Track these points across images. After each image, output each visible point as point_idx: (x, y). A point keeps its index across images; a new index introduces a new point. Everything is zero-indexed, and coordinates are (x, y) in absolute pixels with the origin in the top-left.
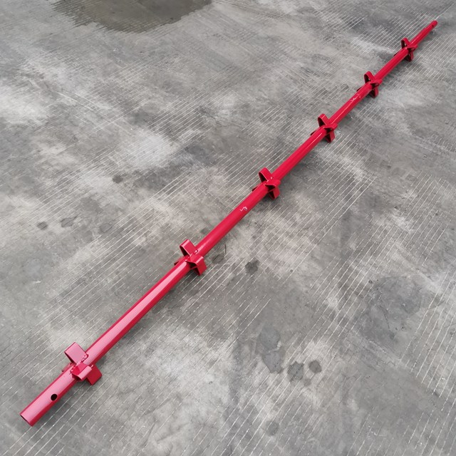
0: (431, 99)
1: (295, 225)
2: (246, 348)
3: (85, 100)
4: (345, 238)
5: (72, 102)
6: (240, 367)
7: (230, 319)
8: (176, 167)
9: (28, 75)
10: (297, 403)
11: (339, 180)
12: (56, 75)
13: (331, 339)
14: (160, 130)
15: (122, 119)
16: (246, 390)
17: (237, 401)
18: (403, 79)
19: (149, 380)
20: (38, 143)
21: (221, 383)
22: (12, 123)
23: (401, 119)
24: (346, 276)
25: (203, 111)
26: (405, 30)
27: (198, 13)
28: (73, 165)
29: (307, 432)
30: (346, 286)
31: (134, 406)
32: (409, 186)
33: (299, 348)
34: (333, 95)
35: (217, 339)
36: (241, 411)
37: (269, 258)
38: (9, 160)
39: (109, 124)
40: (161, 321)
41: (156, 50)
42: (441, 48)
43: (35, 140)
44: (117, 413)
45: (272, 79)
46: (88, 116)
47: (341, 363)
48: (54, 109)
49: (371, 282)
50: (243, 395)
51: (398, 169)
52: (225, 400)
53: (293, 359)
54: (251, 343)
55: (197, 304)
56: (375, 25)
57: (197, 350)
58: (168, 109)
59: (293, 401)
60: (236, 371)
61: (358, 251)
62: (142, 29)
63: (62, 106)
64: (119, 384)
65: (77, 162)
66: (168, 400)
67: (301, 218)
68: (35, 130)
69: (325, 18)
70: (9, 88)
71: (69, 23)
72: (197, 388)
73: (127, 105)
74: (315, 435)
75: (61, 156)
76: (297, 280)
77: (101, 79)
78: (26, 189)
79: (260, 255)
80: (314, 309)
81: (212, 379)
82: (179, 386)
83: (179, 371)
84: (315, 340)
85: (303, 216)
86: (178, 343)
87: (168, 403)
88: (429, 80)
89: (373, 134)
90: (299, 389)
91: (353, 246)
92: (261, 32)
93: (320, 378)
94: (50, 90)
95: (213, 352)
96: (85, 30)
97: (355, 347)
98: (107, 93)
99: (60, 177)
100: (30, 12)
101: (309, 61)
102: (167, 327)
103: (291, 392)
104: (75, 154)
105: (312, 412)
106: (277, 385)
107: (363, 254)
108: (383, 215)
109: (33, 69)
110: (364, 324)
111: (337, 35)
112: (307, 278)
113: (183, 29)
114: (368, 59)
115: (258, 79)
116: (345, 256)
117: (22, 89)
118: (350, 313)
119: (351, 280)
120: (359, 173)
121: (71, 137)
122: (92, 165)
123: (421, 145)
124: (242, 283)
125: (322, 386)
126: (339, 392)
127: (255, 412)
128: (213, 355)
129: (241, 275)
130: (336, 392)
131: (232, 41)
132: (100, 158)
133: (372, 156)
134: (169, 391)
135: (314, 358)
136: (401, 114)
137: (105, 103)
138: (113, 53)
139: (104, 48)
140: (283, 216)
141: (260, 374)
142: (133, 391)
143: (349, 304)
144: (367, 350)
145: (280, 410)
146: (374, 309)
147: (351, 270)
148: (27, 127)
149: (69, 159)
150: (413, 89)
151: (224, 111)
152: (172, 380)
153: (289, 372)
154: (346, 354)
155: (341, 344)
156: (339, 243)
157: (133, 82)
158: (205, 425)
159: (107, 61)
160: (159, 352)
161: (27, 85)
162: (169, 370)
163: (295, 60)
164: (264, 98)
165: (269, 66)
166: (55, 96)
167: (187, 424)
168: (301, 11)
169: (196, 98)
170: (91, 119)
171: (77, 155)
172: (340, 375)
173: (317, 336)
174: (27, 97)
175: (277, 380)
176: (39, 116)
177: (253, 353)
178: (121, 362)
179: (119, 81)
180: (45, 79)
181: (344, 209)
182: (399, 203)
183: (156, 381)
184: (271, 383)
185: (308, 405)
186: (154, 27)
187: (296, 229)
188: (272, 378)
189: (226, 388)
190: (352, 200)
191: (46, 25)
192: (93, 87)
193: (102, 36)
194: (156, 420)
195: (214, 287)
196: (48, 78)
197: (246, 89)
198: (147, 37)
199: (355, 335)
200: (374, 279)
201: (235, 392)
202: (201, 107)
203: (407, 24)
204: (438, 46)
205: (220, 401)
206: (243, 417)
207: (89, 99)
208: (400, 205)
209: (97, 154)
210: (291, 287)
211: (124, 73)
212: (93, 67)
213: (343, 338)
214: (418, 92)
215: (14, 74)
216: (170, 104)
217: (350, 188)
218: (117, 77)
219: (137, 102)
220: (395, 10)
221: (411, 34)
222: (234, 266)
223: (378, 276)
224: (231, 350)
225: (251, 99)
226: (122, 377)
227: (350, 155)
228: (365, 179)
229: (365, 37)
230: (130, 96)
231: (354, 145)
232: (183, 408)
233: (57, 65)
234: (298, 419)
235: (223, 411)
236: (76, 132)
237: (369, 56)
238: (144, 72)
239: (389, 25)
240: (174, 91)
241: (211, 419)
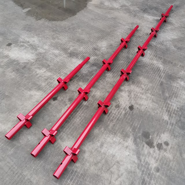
0: (180, 35)
1: (143, 89)
2: (138, 140)
3: (48, 50)
4: (163, 92)
5: (44, 51)
6: (138, 148)
7: (129, 129)
8: (91, 72)
9: (23, 42)
10: (164, 159)
11: (154, 70)
12: (34, 41)
13: (169, 132)
14: (81, 58)
15: (65, 56)
16: (143, 157)
17: (141, 161)
18: (167, 29)
19: (105, 157)
20: (35, 69)
21: (133, 155)
22: (22, 62)
23: (171, 44)
24: (168, 107)
25: (95, 49)
26: (163, 10)
27: (83, 11)
28: (51, 76)
29: (171, 169)
30: (169, 111)
31: (102, 169)
32: (181, 69)
33: (158, 137)
34: (143, 37)
35: (126, 138)
36: (144, 165)
37: (137, 104)
38: (25, 77)
39: (60, 58)
40: (102, 133)
41: (71, 27)
42: (178, 16)
43: (33, 68)
44: (96, 172)
45: (118, 33)
46: (51, 56)
47: (176, 141)
48: (37, 55)
49: (178, 108)
50: (143, 158)
51: (175, 63)
52: (136, 161)
53: (157, 142)
54: (139, 138)
55: (114, 125)
56: (151, 9)
57: (120, 143)
58: (81, 50)
59: (162, 158)
60: (137, 149)
61: (170, 97)
62: (63, 20)
63: (40, 53)
64: (93, 160)
65: (52, 75)
66: (114, 164)
67: (144, 86)
68: (32, 64)
69: (132, 8)
70: (17, 48)
71: (33, 20)
72: (124, 158)
73: (65, 50)
74: (174, 170)
75: (45, 73)
76: (150, 111)
77: (52, 41)
78: (35, 87)
79: (133, 103)
80: (160, 121)
81: (129, 154)
82: (117, 158)
83: (115, 152)
84: (164, 133)
85: (145, 85)
86: (111, 141)
87: (115, 165)
88: (177, 28)
89: (162, 51)
90: (163, 153)
91: (167, 95)
92: (109, 16)
93: (170, 148)
94: (33, 47)
95: (126, 143)
96: (41, 22)
97: (179, 134)
98: (56, 46)
99: (47, 81)
100: (17, 17)
101: (130, 25)
102: (106, 135)
103: (160, 154)
104: (50, 72)
105: (170, 161)
106: (154, 153)
107: (172, 97)
108: (175, 82)
109: (24, 40)
110: (180, 125)
111: (138, 14)
112: (153, 110)
113: (79, 18)
114: (152, 23)
115: (113, 34)
116: (165, 99)
117: (22, 48)
118: (173, 121)
119: (170, 108)
120: (161, 66)
121: (47, 65)
122: (58, 75)
123: (181, 53)
124: (129, 114)
125: (171, 151)
126: (178, 152)
127: (149, 164)
128: (126, 144)
129: (128, 111)
131: (99, 20)
132: (60, 72)
133: (164, 59)
134: (114, 160)
135: (165, 140)
136: (170, 42)
137: (57, 50)
138: (54, 30)
139: (50, 29)
140: (137, 86)
141: (146, 149)
142: (100, 162)
143: (172, 117)
144: (184, 134)
145: (158, 162)
146: (182, 118)
147: (169, 104)
148: (28, 63)
149: (49, 74)
150: (172, 32)
151: (103, 48)
152: (114, 156)
153: (157, 147)
154: (177, 137)
155: (174, 133)
156: (162, 94)
157: (65, 41)
158: (131, 172)
159: (53, 33)
160: (105, 145)
161: (24, 46)
162: (111, 152)
163: (125, 25)
164: (117, 41)
165: (116, 29)
166: (36, 50)
167: (124, 172)
168: (122, 6)
169: (91, 44)
170: (53, 57)
171: (52, 72)
172: (177, 146)
173: (164, 132)
174: (25, 51)
175: (153, 151)
176: (32, 58)
177: (141, 141)
178: (92, 152)
179: (60, 41)
180: (30, 43)
181: (160, 81)
183: (108, 157)
184: (151, 152)
185: (168, 159)
186: (67, 18)
187: (143, 91)
188: (151, 150)
189: (135, 157)
190: (162, 77)
191: (24, 21)
192: (50, 44)
193: (47, 23)
194: (112, 173)
195: (119, 117)
196: (31, 42)
197: (109, 39)
198: (66, 23)
199: (178, 129)
200: (179, 107)
201: (139, 158)
202: (94, 47)
203: (163, 8)
204: (177, 15)
205: (134, 162)
206: (145, 167)
207: (50, 49)
208: (180, 77)
209: (59, 70)
210: (148, 114)
211: (61, 37)
212: (48, 36)
213: (174, 131)
214: (174, 33)
215: (17, 42)
216: (82, 48)
217: (160, 73)
218: (59, 39)
219: (69, 48)
220: (157, 3)
221: (164, 10)
222: (124, 108)
223: (180, 105)
224: (133, 141)
225: (112, 42)
226: (94, 157)
227: (156, 60)
228: (164, 69)
229: (149, 14)
230: (65, 46)
231: (156, 56)
232: (121, 166)
233: (33, 37)
234: (166, 165)
235: (137, 166)
236: (48, 63)
237: (152, 21)
238: (68, 36)
239: (156, 9)
240: (82, 42)
241: (133, 169)
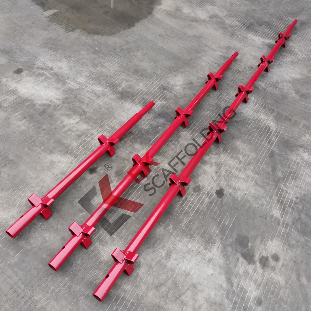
0: (305, 74)
1: (240, 162)
2: (229, 249)
3: (85, 85)
4: (274, 169)
5: (77, 86)
6: (228, 262)
7: (214, 230)
8: (155, 127)
9: (42, 69)
10: (270, 283)
11: (261, 130)
12: (61, 68)
13: (281, 238)
14: (139, 102)
15: (112, 96)
16: (236, 278)
17: (232, 285)
18: (285, 61)
19: (172, 276)
20: (61, 117)
21: (219, 274)
22: (39, 103)
23: (290, 87)
24: (281, 195)
25: (164, 88)
26: (279, 28)
27: (145, 21)
28: (87, 130)
29: (280, 302)
30: (282, 202)
31: (167, 295)
32: (305, 132)
33: (263, 246)
34: (244, 73)
35: (209, 244)
36: (236, 292)
37: (230, 187)
38: (44, 130)
39: (105, 100)
40: (170, 234)
41: (124, 47)
42: (303, 39)
43: (57, 114)
44: (157, 301)
45: (203, 64)
46: (89, 96)
47: (291, 253)
48: (66, 92)
49: (297, 198)
50: (235, 281)
51: (296, 121)
52: (225, 285)
53: (260, 254)
54: (231, 245)
55: (190, 221)
56: (260, 25)
57: (199, 253)
58: (141, 88)
59: (267, 282)
60: (227, 265)
61: (284, 178)
62: (111, 34)
63: (71, 90)
64: (153, 280)
65: (89, 128)
66: (188, 289)
67: (243, 157)
68: (56, 108)
69: (228, 21)
70: (31, 78)
71: (61, 30)
72: (204, 279)
73: (113, 87)
74: (286, 303)
75: (78, 124)
76: (251, 200)
77: (92, 69)
78: (60, 149)
79: (223, 184)
80: (266, 219)
81: (212, 272)
82: (192, 279)
83: (191, 268)
84: (272, 240)
85: (244, 156)
86: (185, 249)
87: (188, 291)
88: (301, 61)
89: (275, 98)
90: (269, 274)
91: (280, 174)
92: (190, 32)
93: (280, 265)
94: (60, 78)
95: (209, 253)
96: (74, 35)
97: (297, 242)
98: (98, 79)
99: (81, 139)
100: (33, 23)
101: (224, 50)
102: (175, 238)
103: (264, 276)
104: (87, 123)
105: (280, 288)
106: (255, 272)
107: (288, 179)
108: (294, 153)
109: (45, 64)
110: (299, 226)
111: (238, 33)
112: (257, 198)
113: (138, 32)
114: (260, 48)
115: (195, 64)
116: (277, 181)
117: (40, 78)
118: (289, 219)
119: (284, 197)
120: (272, 125)
121: (81, 111)
122: (100, 129)
123: (306, 104)
124: (216, 204)
125: (283, 270)
126: (294, 273)
127: (245, 292)
128: (209, 255)
129: (214, 199)
130: (292, 273)
131: (172, 39)
132: (104, 124)
133: (278, 113)
134: (187, 282)
135: (274, 252)
136: (289, 85)
137: (99, 86)
138: (96, 50)
139: (89, 48)
140: (231, 157)
141: (242, 266)
142: (164, 284)
143: (287, 213)
144: (304, 243)
145: (260, 288)
146: (303, 216)
147: (282, 191)
148: (50, 105)
149: (84, 127)
150: (293, 67)
151: (177, 88)
152: (187, 275)
153: (260, 263)
154: (293, 247)
155: (288, 241)
156: (271, 173)
157: (114, 70)
158: (216, 304)
159: (93, 56)
160: (174, 256)
161: (43, 75)
162: (184, 269)
163: (215, 50)
164: (201, 77)
165: (200, 55)
166: (64, 83)
167: (204, 304)
168: (212, 17)
169: (157, 79)
170: (92, 98)
171: (89, 123)
172: (292, 262)
173: (272, 237)
174: (45, 84)
175: (254, 269)
176: (57, 97)
177: (234, 252)
178: (152, 266)
179: (105, 70)
180: (54, 71)
181: (269, 150)
182: (302, 144)
183: (178, 277)
184: (250, 271)
185: (277, 284)
186: (119, 31)
187: (241, 165)
188: (250, 268)
189: (223, 277)
190: (272, 144)
191: (46, 32)
192: (88, 75)
193: (85, 38)
194: (183, 304)
195: (198, 209)
196: (56, 70)
197: (188, 71)
198: (116, 39)
199: (295, 234)
200: (298, 196)
201: (230, 279)
202: (162, 85)
203: (280, 24)
204: (302, 38)
205: (221, 286)
206: (238, 296)
207: (87, 83)
208: (303, 145)
209: (102, 122)
210: (248, 205)
211: (106, 64)
212: (85, 61)
213: (288, 237)
214: (297, 69)
215: (32, 68)
216: (141, 84)
217: (269, 136)
218: (103, 67)
219: (119, 84)
220: (270, 15)
221: (282, 28)
222: (208, 193)
223: (300, 193)
224: (220, 251)
225: (192, 78)
226: (154, 275)
227: (264, 113)
228: (277, 129)
229: (256, 33)
230: (114, 80)
231: (265, 106)
232: (199, 293)
233: (60, 60)
234: (273, 294)
235: (225, 293)
236: (84, 107)
237: (261, 46)
238: (119, 63)
239: (269, 25)
240: (142, 75)
241: (218, 299)
